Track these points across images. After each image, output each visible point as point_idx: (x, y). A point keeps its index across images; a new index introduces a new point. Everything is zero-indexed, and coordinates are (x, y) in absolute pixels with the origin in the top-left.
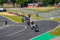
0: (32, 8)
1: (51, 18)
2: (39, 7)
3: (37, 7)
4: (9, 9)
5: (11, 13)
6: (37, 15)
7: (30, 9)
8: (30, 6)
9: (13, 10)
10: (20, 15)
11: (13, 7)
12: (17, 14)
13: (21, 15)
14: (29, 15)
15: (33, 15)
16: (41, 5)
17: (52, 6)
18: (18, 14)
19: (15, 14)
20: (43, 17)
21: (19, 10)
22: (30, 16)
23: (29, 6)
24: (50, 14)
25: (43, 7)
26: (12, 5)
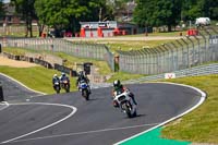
0: (96, 38)
1: (167, 76)
2: (121, 34)
3: (116, 34)
4: (12, 42)
5: (18, 58)
6: (117, 65)
7: (87, 44)
8: (88, 33)
9: (26, 48)
10: (50, 66)
11: (26, 37)
12: (39, 61)
13: (56, 65)
14: (85, 65)
15: (98, 66)
16: (129, 29)
17: (170, 31)
18: (44, 63)
19: (31, 60)
20: (137, 72)
21: (50, 48)
22: (87, 68)
23: (85, 30)
24: (163, 59)
25: (135, 33)
26: (23, 28)
